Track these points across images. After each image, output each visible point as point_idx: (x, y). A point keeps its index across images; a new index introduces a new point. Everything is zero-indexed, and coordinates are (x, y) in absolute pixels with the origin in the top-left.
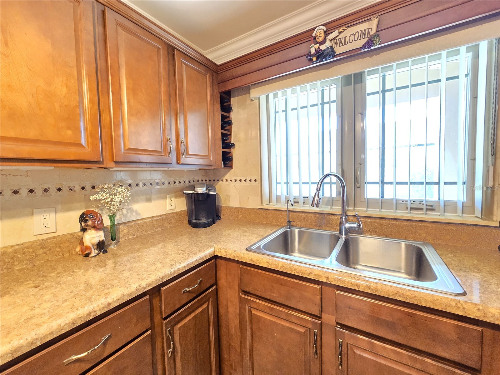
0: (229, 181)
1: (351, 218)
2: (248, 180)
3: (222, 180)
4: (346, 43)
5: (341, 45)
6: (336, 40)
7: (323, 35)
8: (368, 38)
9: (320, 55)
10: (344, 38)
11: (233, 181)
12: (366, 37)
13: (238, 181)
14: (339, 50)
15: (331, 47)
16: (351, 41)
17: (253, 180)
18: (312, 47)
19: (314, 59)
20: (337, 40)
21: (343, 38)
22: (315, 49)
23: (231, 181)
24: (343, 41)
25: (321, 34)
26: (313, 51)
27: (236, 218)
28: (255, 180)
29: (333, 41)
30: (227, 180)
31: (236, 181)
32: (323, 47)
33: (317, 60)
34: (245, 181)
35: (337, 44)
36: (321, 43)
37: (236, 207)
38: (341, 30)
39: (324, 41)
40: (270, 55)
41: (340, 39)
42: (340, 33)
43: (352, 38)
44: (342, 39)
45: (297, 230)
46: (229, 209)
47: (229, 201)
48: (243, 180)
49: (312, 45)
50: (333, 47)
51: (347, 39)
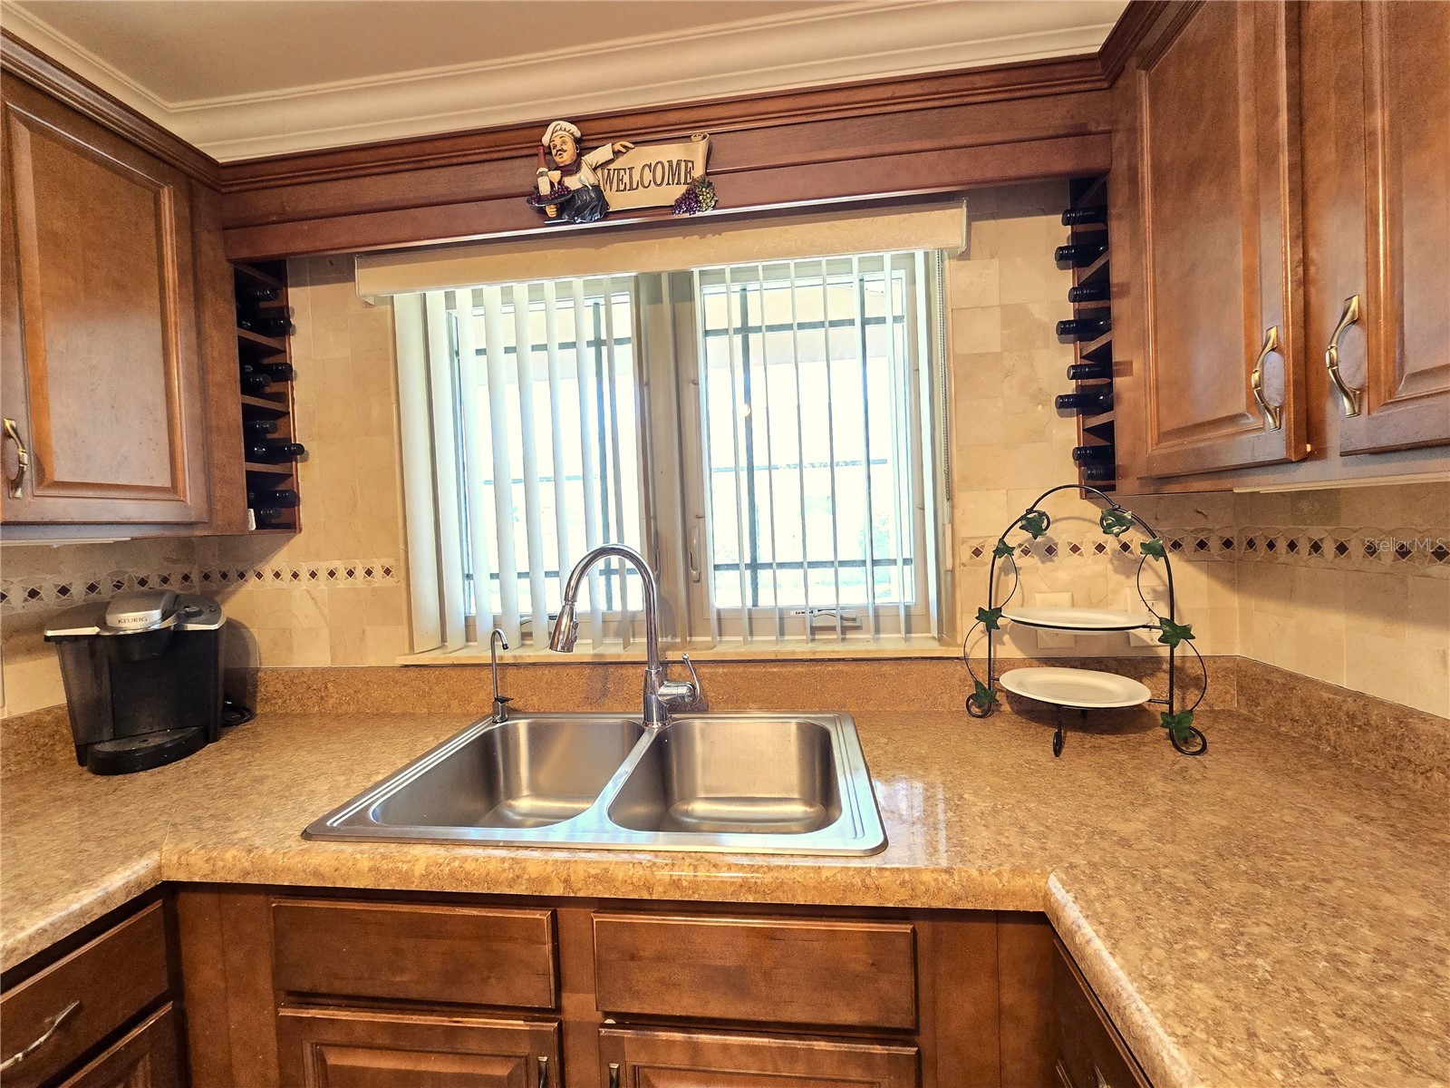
0: (287, 575)
1: (677, 669)
2: (360, 572)
3: (259, 576)
4: (635, 186)
5: (622, 187)
6: (609, 170)
7: (570, 148)
8: (686, 186)
9: (568, 203)
10: (628, 171)
11: (304, 575)
12: (682, 181)
13: (322, 574)
14: (617, 201)
15: (596, 188)
16: (646, 184)
17: (378, 572)
18: (542, 174)
19: (551, 211)
20: (612, 172)
21: (624, 169)
22: (552, 184)
23: (295, 575)
24: (626, 179)
25: (564, 142)
26: (545, 189)
27: (317, 708)
28: (387, 572)
29: (599, 172)
30: (277, 575)
31: (313, 575)
32: (573, 183)
33: (559, 216)
34: (350, 573)
35: (611, 183)
36: (570, 170)
37: (315, 670)
38: (618, 147)
39: (575, 166)
40: (415, 169)
41: (619, 170)
42: (617, 154)
43: (648, 176)
44: (622, 172)
45: (522, 726)
46: (286, 678)
47: (290, 649)
48: (342, 573)
49: (541, 170)
50: (602, 189)
51: (636, 178)
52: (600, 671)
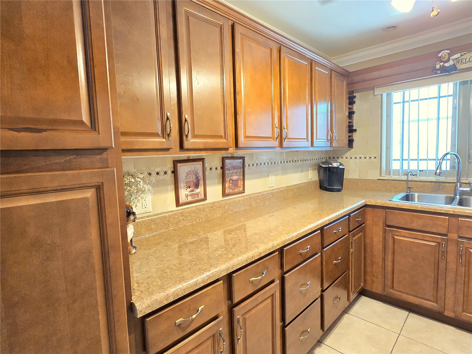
0: (349, 158)
2: (368, 158)
3: (342, 158)
4: (467, 62)
5: (462, 63)
6: (458, 60)
7: (447, 56)
9: (444, 70)
10: (465, 59)
11: (353, 158)
13: (358, 158)
14: (460, 66)
15: (454, 65)
16: (470, 61)
17: (373, 158)
18: (437, 64)
19: (439, 72)
20: (459, 60)
21: (464, 59)
22: (440, 66)
23: (351, 158)
24: (464, 61)
25: (446, 56)
26: (438, 67)
28: (375, 158)
29: (455, 60)
30: (347, 158)
31: (356, 158)
32: (447, 65)
33: (441, 73)
34: (365, 158)
35: (459, 63)
36: (446, 62)
37: (355, 179)
38: (462, 54)
39: (448, 61)
41: (462, 59)
42: (461, 55)
44: (463, 60)
46: (348, 180)
47: (349, 174)
48: (363, 158)
50: (455, 64)
51: (467, 60)
52: (437, 184)
